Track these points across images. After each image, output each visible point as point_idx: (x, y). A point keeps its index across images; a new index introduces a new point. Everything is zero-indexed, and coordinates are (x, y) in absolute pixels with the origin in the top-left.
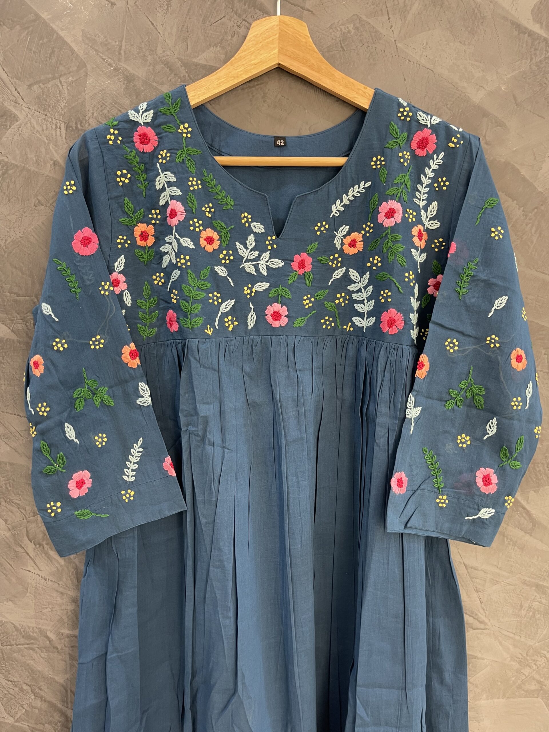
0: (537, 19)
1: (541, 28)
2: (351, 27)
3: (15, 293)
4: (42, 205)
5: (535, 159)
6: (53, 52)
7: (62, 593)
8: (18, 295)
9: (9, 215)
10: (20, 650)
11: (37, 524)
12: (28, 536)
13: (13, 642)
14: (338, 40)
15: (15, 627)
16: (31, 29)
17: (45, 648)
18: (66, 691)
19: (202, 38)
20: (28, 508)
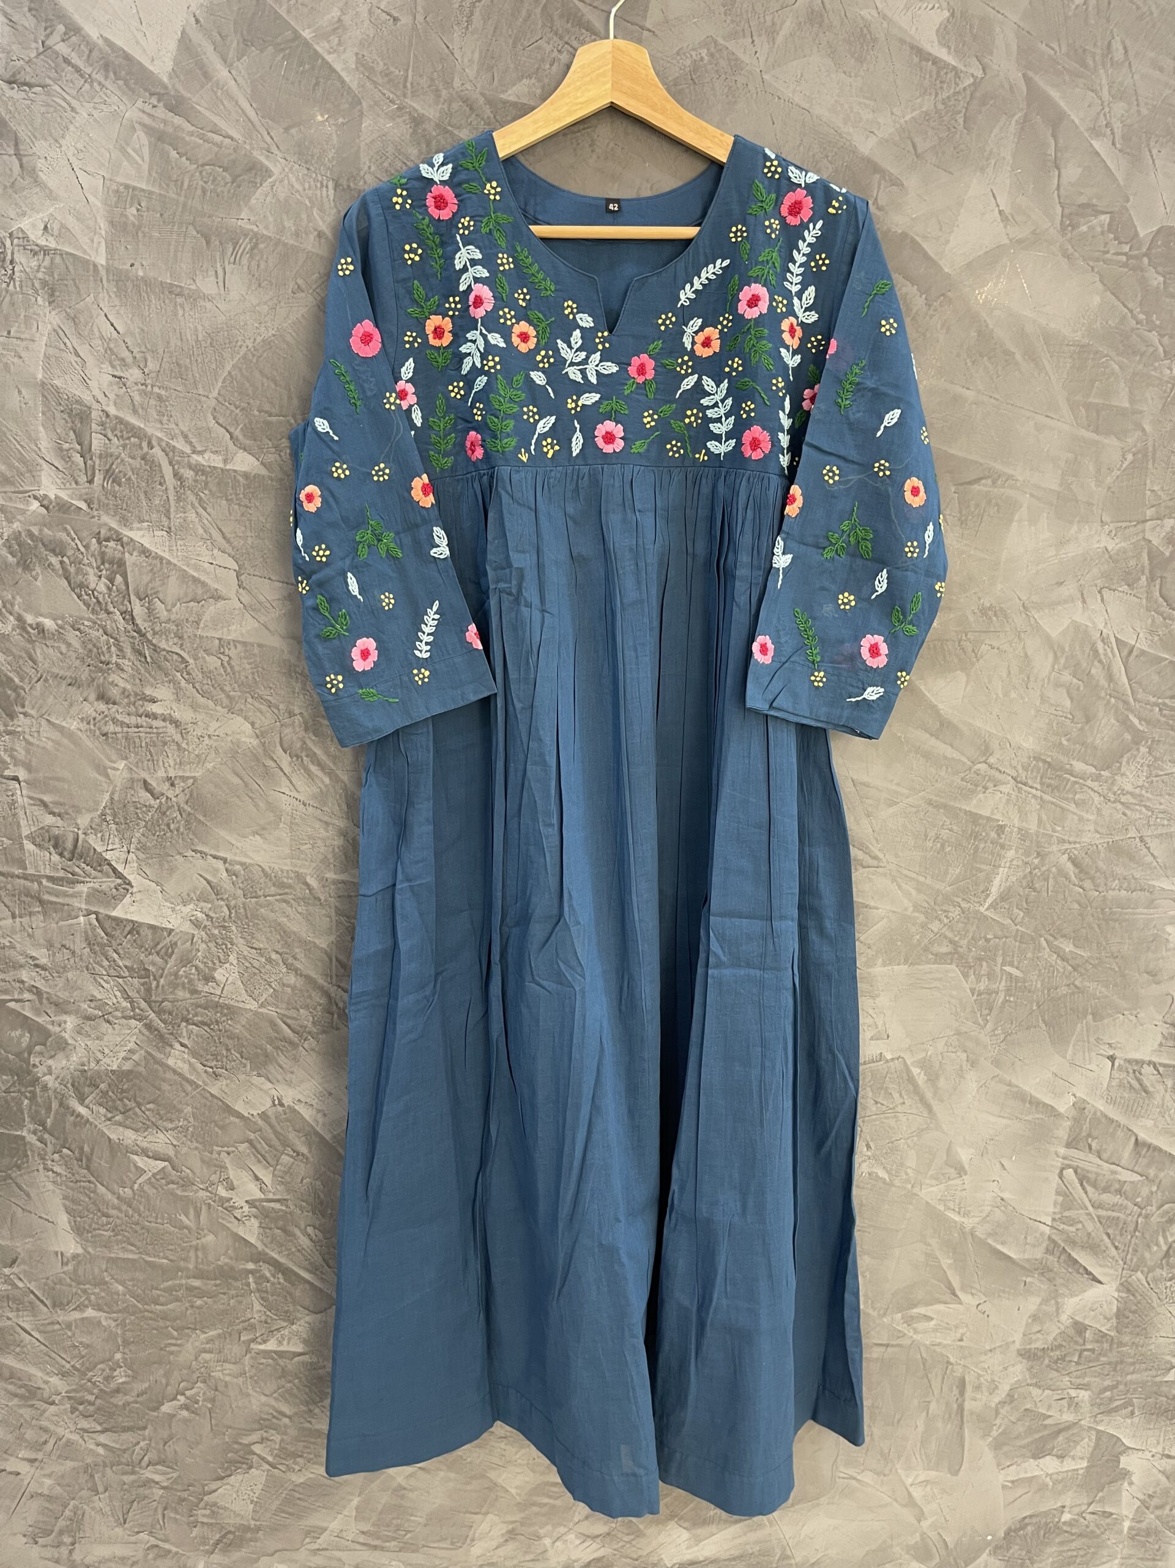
0: (944, 43)
1: (949, 53)
2: (704, 52)
3: (266, 412)
4: (303, 291)
5: (941, 229)
6: (317, 84)
7: (327, 823)
8: (270, 415)
9: (258, 305)
10: (269, 904)
11: (294, 727)
12: (281, 746)
13: (260, 893)
14: (688, 69)
15: (263, 870)
16: (287, 52)
17: (303, 899)
18: (331, 960)
19: (512, 66)
20: (281, 706)
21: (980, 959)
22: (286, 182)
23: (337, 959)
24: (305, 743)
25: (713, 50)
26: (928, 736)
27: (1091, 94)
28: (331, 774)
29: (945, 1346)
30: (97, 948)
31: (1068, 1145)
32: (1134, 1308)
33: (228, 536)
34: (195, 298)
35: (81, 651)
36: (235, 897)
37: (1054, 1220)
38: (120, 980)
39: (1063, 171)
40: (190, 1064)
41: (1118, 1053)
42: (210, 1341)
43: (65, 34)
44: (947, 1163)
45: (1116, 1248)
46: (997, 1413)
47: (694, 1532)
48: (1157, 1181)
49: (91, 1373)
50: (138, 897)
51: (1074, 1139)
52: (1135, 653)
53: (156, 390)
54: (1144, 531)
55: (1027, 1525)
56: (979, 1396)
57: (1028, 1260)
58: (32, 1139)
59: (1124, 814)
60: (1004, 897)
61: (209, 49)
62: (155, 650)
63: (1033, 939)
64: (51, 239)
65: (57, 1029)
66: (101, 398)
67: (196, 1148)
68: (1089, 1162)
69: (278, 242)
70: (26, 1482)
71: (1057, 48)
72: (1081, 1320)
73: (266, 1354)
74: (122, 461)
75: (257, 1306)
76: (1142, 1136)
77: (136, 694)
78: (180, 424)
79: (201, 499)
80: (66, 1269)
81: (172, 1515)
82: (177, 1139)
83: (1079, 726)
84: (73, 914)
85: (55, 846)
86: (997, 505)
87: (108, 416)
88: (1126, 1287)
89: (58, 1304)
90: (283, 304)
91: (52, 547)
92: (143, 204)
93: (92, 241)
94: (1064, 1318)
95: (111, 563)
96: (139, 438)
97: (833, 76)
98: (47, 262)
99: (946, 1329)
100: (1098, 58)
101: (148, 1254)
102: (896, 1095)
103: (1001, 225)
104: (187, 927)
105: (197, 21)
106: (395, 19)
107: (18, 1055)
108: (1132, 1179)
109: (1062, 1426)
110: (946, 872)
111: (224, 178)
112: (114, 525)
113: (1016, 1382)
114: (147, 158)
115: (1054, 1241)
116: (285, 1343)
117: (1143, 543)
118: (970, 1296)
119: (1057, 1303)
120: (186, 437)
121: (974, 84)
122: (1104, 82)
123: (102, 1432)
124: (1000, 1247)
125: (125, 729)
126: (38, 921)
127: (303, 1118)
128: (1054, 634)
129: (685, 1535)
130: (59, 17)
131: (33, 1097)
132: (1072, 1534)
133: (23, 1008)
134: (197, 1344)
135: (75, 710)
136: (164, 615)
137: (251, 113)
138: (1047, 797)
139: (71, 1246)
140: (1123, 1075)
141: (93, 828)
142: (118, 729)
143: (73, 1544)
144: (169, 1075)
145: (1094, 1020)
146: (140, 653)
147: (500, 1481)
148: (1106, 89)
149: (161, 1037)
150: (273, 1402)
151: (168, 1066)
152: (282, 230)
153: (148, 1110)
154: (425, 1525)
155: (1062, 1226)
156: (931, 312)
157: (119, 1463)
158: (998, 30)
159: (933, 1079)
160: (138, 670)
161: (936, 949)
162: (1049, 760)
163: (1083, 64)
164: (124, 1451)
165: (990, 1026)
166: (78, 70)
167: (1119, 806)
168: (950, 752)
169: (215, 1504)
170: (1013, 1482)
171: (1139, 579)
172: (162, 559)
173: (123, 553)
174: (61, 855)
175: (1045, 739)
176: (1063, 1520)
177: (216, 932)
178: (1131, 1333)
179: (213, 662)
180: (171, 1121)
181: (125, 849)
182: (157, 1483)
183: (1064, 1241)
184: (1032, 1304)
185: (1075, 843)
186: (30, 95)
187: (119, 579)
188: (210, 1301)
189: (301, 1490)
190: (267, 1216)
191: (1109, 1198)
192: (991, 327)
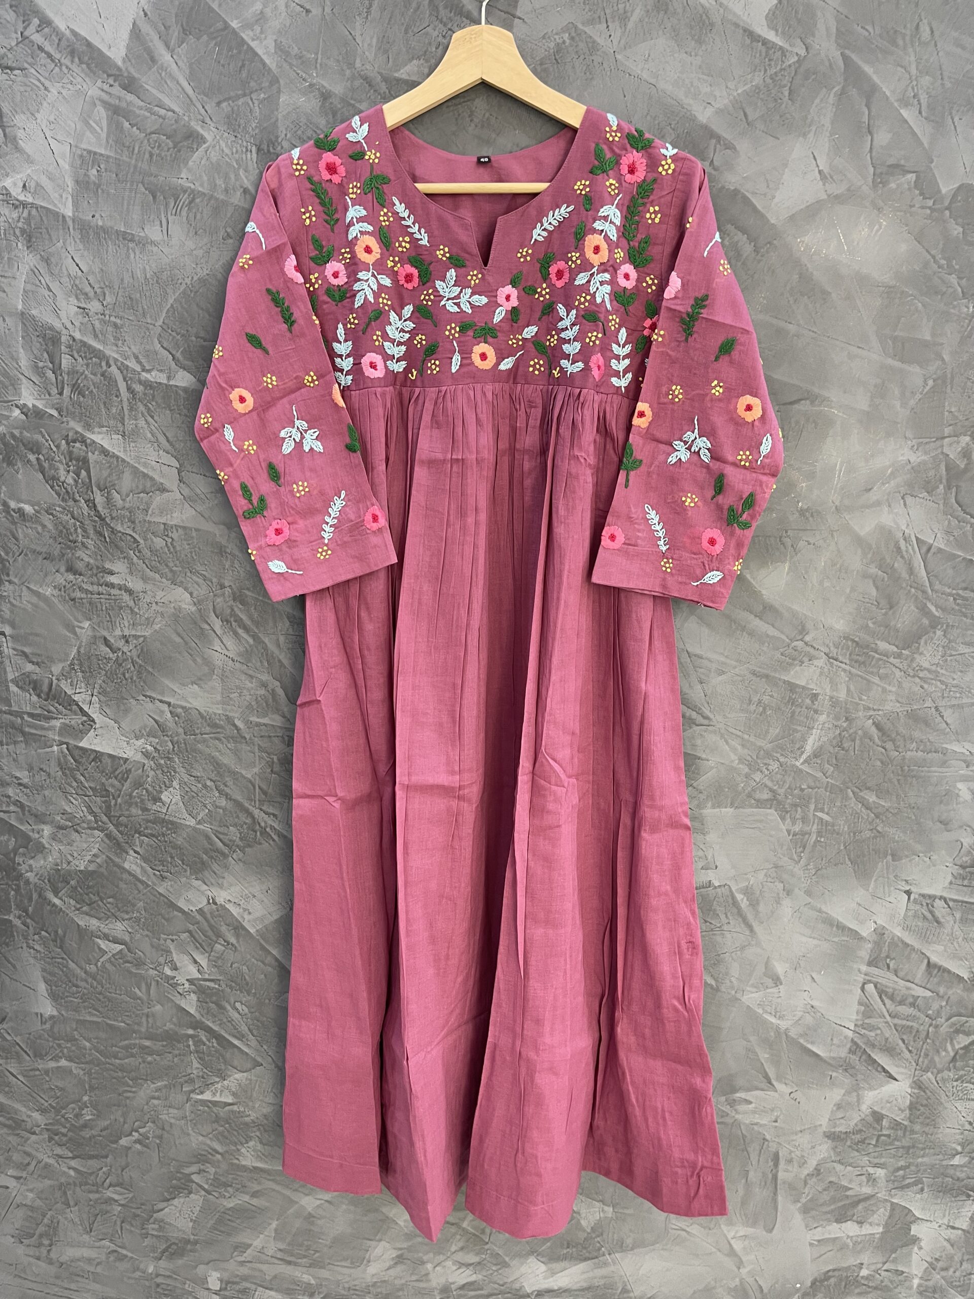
21: (795, 806)
22: (218, 147)
23: (259, 787)
24: (233, 610)
25: (573, 34)
26: (752, 617)
27: (899, 69)
28: (255, 637)
29: (761, 1126)
30: (68, 772)
31: (870, 964)
32: (925, 1102)
33: (171, 439)
34: (143, 243)
35: (54, 531)
36: (178, 734)
37: (856, 1025)
38: (86, 798)
39: (875, 136)
40: (142, 867)
41: (913, 889)
42: (158, 1090)
43: (39, 26)
44: (765, 974)
45: (910, 1051)
46: (806, 1183)
47: (550, 1266)
48: (946, 997)
49: (64, 1111)
50: (99, 731)
51: (875, 959)
52: (932, 550)
53: (113, 319)
54: (942, 446)
55: (830, 1277)
56: (790, 1168)
57: (834, 1058)
58: (17, 922)
59: (922, 687)
60: (816, 755)
61: (156, 37)
62: (112, 532)
63: (841, 790)
64: (29, 195)
65: (37, 836)
66: (69, 325)
67: (147, 936)
68: (887, 979)
69: (212, 197)
70: (14, 1195)
71: (871, 30)
72: (879, 1110)
73: (204, 1103)
74: (86, 376)
75: (196, 1064)
76: (934, 959)
77: (98, 568)
78: (132, 347)
79: (149, 409)
80: (44, 1027)
81: (128, 1227)
82: (132, 927)
83: (883, 611)
84: (48, 743)
85: (34, 689)
86: (814, 421)
87: (74, 340)
88: (918, 1085)
89: (39, 1055)
90: (214, 249)
91: (31, 445)
92: (102, 166)
93: (61, 196)
94: (864, 1107)
95: (78, 460)
96: (99, 358)
97: (676, 55)
98: (25, 214)
99: (762, 1111)
100: (908, 38)
101: (109, 1019)
102: (723, 917)
103: (821, 183)
104: (139, 757)
105: (146, 15)
106: (308, 11)
107: (6, 855)
108: (924, 995)
109: (861, 1197)
110: (767, 732)
111: (167, 144)
112: (80, 430)
113: (822, 1159)
114: (105, 130)
115: (855, 1043)
116: (218, 1094)
117: (941, 457)
118: (784, 1086)
119: (858, 1095)
120: (136, 358)
121: (799, 59)
122: (913, 58)
123: (73, 1158)
124: (809, 1046)
125: (89, 596)
126: (21, 748)
127: (232, 915)
128: (862, 533)
129: (543, 1268)
130: (34, 12)
131: (17, 890)
132: (869, 1287)
133: (9, 817)
134: (148, 1091)
135: (49, 579)
136: (120, 503)
137: (190, 91)
138: (853, 670)
139: (48, 1009)
140: (918, 907)
141: (64, 675)
142: (83, 596)
143: (50, 1245)
144: (125, 876)
145: (893, 860)
146: (101, 534)
147: (391, 1215)
148: (914, 66)
149: (118, 844)
150: (208, 1142)
151: (124, 868)
152: (214, 187)
153: (109, 903)
154: (330, 1247)
155: (863, 1031)
156: (759, 257)
157: (86, 1184)
158: (819, 14)
159: (754, 904)
160: (99, 548)
161: (758, 795)
162: (857, 639)
163: (894, 43)
164: (91, 1174)
165: (803, 862)
166: (49, 56)
167: (917, 680)
168: (772, 631)
169: (162, 1221)
170: (819, 1241)
171: (938, 487)
172: (118, 457)
173: (87, 453)
174: (39, 696)
175: (853, 622)
176: (861, 1274)
177: (162, 762)
178: (922, 1123)
179: (159, 542)
180: (127, 913)
181: (90, 692)
182: (116, 1201)
183: (866, 1044)
184: (836, 1095)
185: (879, 710)
186: (12, 76)
187: (83, 473)
188: (158, 1058)
189: (231, 1213)
190: (204, 993)
191: (904, 1010)
192: (810, 270)
